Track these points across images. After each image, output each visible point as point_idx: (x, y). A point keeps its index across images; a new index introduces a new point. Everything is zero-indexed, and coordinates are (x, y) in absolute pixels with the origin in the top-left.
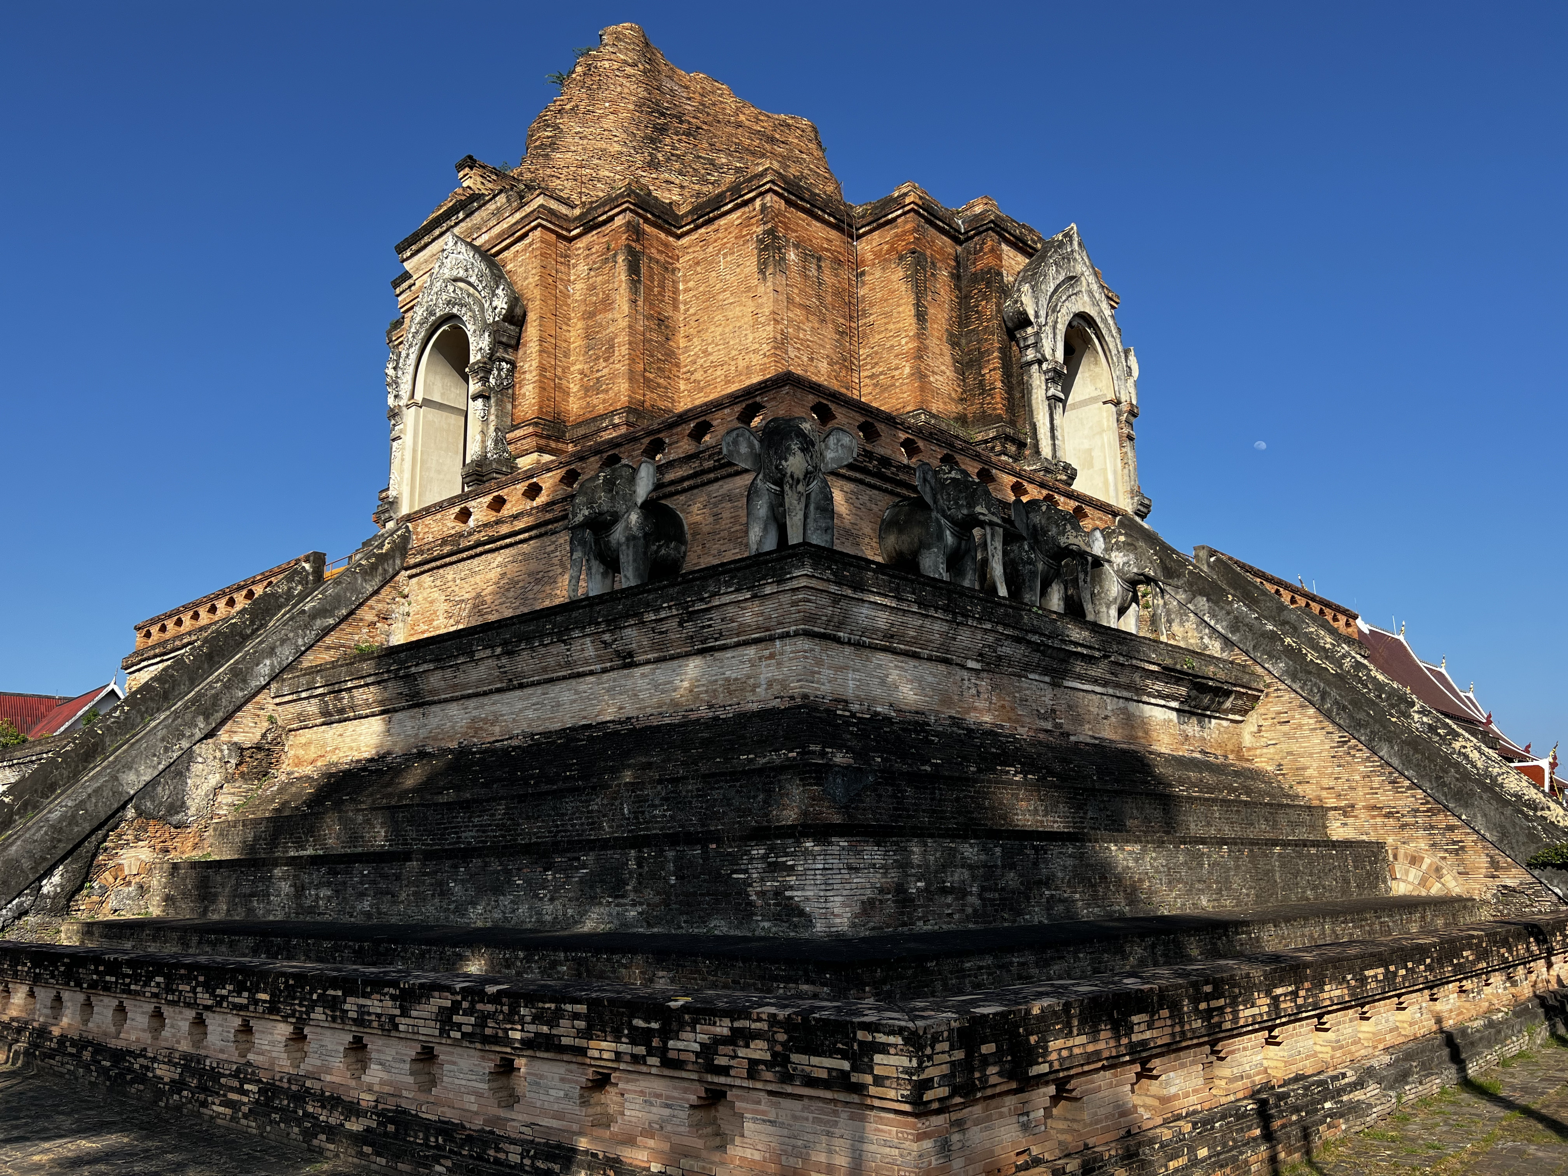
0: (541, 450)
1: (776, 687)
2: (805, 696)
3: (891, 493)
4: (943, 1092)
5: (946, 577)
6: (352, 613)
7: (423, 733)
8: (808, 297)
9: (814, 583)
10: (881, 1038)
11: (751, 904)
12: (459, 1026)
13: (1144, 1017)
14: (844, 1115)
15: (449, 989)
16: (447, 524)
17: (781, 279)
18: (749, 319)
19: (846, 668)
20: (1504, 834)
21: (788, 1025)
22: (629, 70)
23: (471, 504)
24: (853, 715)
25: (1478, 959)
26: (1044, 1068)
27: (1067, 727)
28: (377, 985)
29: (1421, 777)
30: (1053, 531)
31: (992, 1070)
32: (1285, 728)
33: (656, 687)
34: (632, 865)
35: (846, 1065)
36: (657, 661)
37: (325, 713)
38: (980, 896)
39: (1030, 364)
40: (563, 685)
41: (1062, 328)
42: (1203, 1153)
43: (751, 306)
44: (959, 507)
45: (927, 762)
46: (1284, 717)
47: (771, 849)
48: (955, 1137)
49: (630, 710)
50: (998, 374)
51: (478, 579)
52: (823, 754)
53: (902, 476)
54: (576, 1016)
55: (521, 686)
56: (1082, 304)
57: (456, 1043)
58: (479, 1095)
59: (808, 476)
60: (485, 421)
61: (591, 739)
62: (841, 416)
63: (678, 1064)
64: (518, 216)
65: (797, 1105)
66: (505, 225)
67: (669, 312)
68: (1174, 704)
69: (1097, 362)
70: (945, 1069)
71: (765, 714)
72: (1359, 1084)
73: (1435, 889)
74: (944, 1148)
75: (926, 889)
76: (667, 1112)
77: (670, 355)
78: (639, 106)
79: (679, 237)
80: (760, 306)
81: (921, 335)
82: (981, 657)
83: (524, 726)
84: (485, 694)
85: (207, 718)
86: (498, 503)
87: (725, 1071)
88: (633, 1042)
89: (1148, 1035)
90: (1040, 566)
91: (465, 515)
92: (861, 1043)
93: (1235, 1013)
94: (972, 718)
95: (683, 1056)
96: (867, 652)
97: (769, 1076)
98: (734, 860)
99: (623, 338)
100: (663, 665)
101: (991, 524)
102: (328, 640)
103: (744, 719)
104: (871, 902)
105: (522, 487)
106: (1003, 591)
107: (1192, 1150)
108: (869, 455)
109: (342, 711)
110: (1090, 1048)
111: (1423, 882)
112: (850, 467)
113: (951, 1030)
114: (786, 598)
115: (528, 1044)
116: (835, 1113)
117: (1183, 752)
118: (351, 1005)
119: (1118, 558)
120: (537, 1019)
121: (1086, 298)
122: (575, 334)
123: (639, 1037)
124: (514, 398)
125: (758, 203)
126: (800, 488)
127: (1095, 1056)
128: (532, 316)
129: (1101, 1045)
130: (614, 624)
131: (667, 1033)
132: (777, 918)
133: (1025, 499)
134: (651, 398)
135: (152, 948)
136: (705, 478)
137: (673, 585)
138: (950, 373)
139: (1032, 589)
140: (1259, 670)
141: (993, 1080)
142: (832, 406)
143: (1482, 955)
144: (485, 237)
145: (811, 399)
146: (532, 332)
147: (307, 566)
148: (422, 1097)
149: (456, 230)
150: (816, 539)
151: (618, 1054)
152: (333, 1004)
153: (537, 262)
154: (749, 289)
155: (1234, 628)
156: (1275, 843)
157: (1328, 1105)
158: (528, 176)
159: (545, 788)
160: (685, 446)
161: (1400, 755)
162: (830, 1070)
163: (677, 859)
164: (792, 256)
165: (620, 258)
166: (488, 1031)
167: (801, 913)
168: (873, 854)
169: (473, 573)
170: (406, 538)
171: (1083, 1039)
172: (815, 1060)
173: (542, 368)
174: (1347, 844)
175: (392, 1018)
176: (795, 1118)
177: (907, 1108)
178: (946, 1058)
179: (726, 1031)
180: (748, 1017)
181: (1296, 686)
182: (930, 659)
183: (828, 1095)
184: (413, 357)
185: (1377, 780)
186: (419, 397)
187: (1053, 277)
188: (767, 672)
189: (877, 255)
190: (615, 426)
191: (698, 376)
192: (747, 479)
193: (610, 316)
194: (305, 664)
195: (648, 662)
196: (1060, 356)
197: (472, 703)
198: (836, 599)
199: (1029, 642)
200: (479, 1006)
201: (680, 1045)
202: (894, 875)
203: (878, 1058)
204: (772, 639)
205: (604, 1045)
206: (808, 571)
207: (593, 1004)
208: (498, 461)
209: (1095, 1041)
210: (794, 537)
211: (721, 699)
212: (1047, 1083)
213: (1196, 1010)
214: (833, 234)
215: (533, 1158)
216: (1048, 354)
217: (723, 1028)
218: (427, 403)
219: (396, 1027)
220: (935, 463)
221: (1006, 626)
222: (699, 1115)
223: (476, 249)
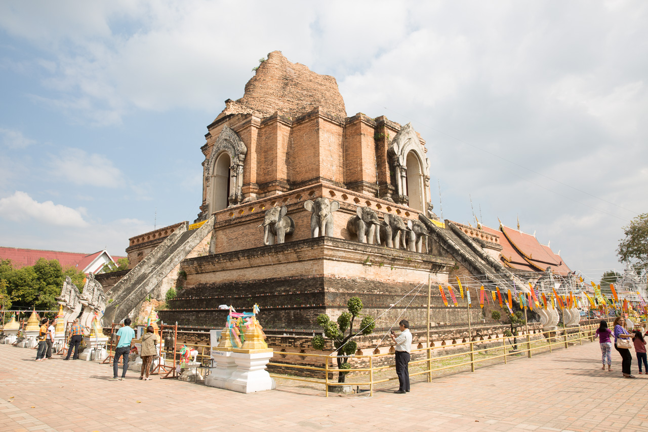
0: (252, 192)
1: (317, 271)
6: (201, 242)
7: (225, 278)
16: (226, 216)
19: (335, 266)
22: (276, 66)
23: (233, 211)
24: (336, 278)
27: (395, 278)
30: (396, 223)
33: (287, 270)
37: (196, 270)
39: (396, 166)
40: (263, 268)
41: (406, 155)
44: (368, 219)
45: (354, 290)
49: (281, 275)
53: (354, 209)
54: (278, 340)
55: (252, 267)
56: (413, 147)
60: (235, 183)
61: (270, 282)
62: (337, 193)
64: (245, 121)
66: (241, 124)
68: (427, 270)
78: (280, 77)
79: (292, 128)
82: (371, 261)
83: (253, 278)
84: (242, 268)
86: (241, 212)
87: (304, 347)
88: (289, 343)
91: (232, 214)
94: (368, 277)
95: (297, 345)
96: (340, 262)
97: (311, 347)
100: (289, 264)
101: (376, 224)
103: (310, 279)
105: (248, 208)
106: (379, 242)
108: (345, 203)
109: (201, 271)
110: (365, 344)
114: (320, 250)
117: (429, 283)
119: (416, 228)
121: (414, 144)
125: (315, 120)
128: (249, 152)
130: (277, 253)
131: (295, 342)
136: (300, 210)
138: (373, 169)
142: (334, 191)
144: (236, 126)
145: (328, 190)
146: (249, 157)
147: (184, 225)
149: (226, 123)
153: (251, 136)
160: (294, 201)
163: (294, 313)
169: (234, 231)
182: (358, 263)
184: (213, 162)
186: (215, 174)
187: (404, 139)
188: (315, 267)
189: (351, 133)
194: (190, 257)
196: (405, 164)
197: (239, 270)
198: (332, 250)
199: (384, 257)
204: (316, 259)
205: (284, 344)
206: (325, 243)
208: (239, 195)
214: (338, 127)
216: (401, 163)
220: (363, 204)
221: (377, 253)
223: (233, 130)
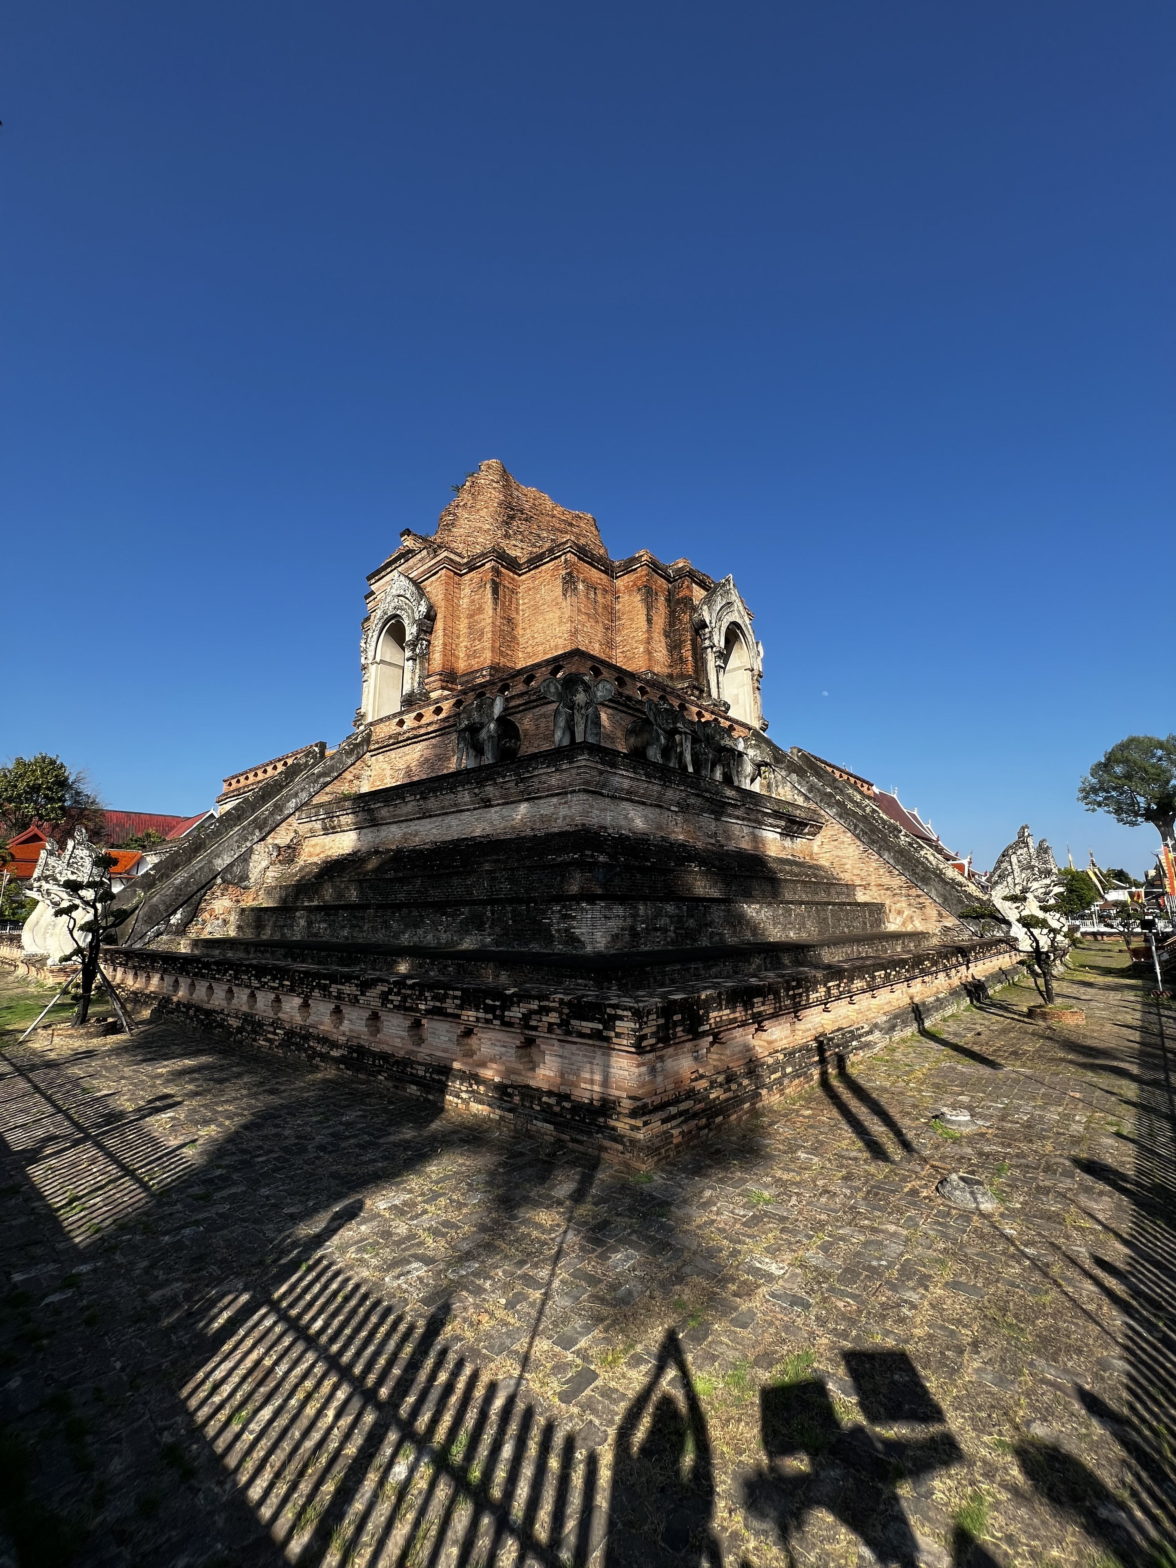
0: (443, 688)
1: (568, 820)
2: (584, 825)
3: (632, 715)
4: (653, 1041)
5: (660, 761)
6: (340, 775)
7: (377, 841)
8: (589, 609)
9: (589, 764)
10: (620, 1012)
11: (552, 936)
12: (392, 1001)
13: (761, 999)
14: (599, 1053)
15: (387, 981)
16: (392, 727)
17: (574, 599)
18: (557, 620)
19: (606, 809)
20: (945, 899)
21: (569, 1004)
22: (495, 485)
23: (405, 717)
24: (609, 835)
25: (932, 966)
26: (707, 1027)
27: (723, 842)
28: (347, 978)
29: (904, 869)
30: (718, 738)
31: (679, 1029)
32: (836, 843)
33: (503, 818)
34: (489, 914)
35: (601, 1027)
36: (503, 804)
37: (325, 829)
38: (675, 932)
39: (707, 648)
40: (453, 816)
41: (724, 629)
42: (789, 1070)
43: (558, 613)
44: (668, 724)
45: (648, 861)
46: (835, 838)
47: (564, 907)
48: (659, 1065)
49: (489, 830)
50: (690, 653)
51: (408, 757)
52: (592, 856)
53: (638, 706)
54: (455, 997)
55: (430, 816)
56: (734, 617)
57: (390, 1010)
58: (402, 1038)
59: (587, 705)
60: (413, 672)
61: (467, 845)
62: (606, 673)
63: (510, 1024)
64: (433, 562)
65: (574, 1047)
66: (426, 567)
67: (514, 615)
68: (779, 830)
69: (742, 648)
70: (654, 1029)
71: (561, 834)
72: (870, 1032)
73: (910, 928)
74: (653, 1071)
75: (647, 928)
76: (503, 1049)
77: (514, 638)
78: (500, 504)
79: (520, 575)
80: (563, 613)
81: (649, 631)
82: (678, 804)
83: (432, 838)
84: (411, 820)
85: (260, 831)
86: (419, 717)
87: (535, 1028)
88: (486, 1012)
89: (762, 1008)
90: (710, 756)
91: (401, 723)
92: (609, 1015)
93: (808, 996)
94: (673, 837)
95: (513, 1020)
96: (617, 801)
97: (558, 1031)
98: (544, 912)
99: (489, 629)
100: (507, 806)
101: (685, 733)
102: (327, 789)
103: (550, 836)
104: (617, 935)
105: (432, 708)
106: (691, 769)
107: (784, 1069)
108: (621, 694)
109: (334, 828)
110: (731, 1016)
111: (904, 924)
112: (610, 700)
113: (657, 1008)
114: (574, 771)
115: (429, 1012)
116: (594, 1052)
117: (783, 855)
118: (334, 989)
119: (751, 752)
120: (434, 998)
121: (736, 614)
122: (463, 626)
123: (488, 1009)
124: (429, 660)
125: (563, 558)
126: (583, 711)
127: (735, 1020)
128: (439, 616)
129: (738, 1015)
130: (481, 784)
131: (504, 1008)
132: (566, 943)
133: (703, 720)
134: (503, 661)
135: (230, 954)
136: (532, 705)
137: (512, 763)
138: (665, 652)
139: (706, 768)
140: (822, 812)
141: (679, 1034)
142: (601, 668)
143: (935, 963)
144: (415, 573)
145: (590, 664)
146: (439, 625)
147: (317, 749)
148: (372, 1039)
149: (400, 569)
150: (590, 740)
151: (477, 1018)
152: (325, 988)
153: (443, 587)
154: (557, 604)
155: (810, 791)
156: (829, 904)
157: (854, 1043)
158: (439, 540)
159: (442, 871)
160: (521, 688)
161: (894, 858)
162: (592, 1029)
163: (513, 911)
164: (581, 586)
165: (488, 586)
166: (408, 1005)
167: (579, 941)
168: (619, 910)
169: (406, 755)
170: (369, 735)
171: (728, 1011)
172: (584, 1024)
173: (445, 644)
174: (866, 904)
175: (356, 996)
176: (573, 1054)
177: (633, 1050)
178: (654, 1023)
179: (536, 1007)
180: (548, 1000)
181: (842, 821)
182: (651, 805)
183: (591, 1042)
184: (375, 637)
185: (882, 871)
186: (378, 659)
187: (719, 602)
188: (563, 811)
189: (627, 587)
190: (484, 676)
191: (529, 650)
192: (554, 706)
193: (482, 616)
194: (314, 802)
195: (498, 805)
196: (722, 644)
197: (404, 825)
198: (601, 773)
199: (704, 797)
200: (403, 991)
201: (511, 1014)
202: (629, 921)
203: (618, 1023)
204: (566, 793)
205: (470, 1013)
206: (586, 757)
207: (464, 991)
208: (420, 694)
209: (734, 1012)
210: (579, 739)
211: (537, 826)
212: (708, 1035)
213: (788, 995)
214: (603, 576)
215: (431, 1073)
216: (716, 644)
217: (534, 1005)
218: (382, 662)
219: (358, 1001)
220: (656, 700)
221: (692, 788)
222: (521, 1051)
223: (410, 579)
